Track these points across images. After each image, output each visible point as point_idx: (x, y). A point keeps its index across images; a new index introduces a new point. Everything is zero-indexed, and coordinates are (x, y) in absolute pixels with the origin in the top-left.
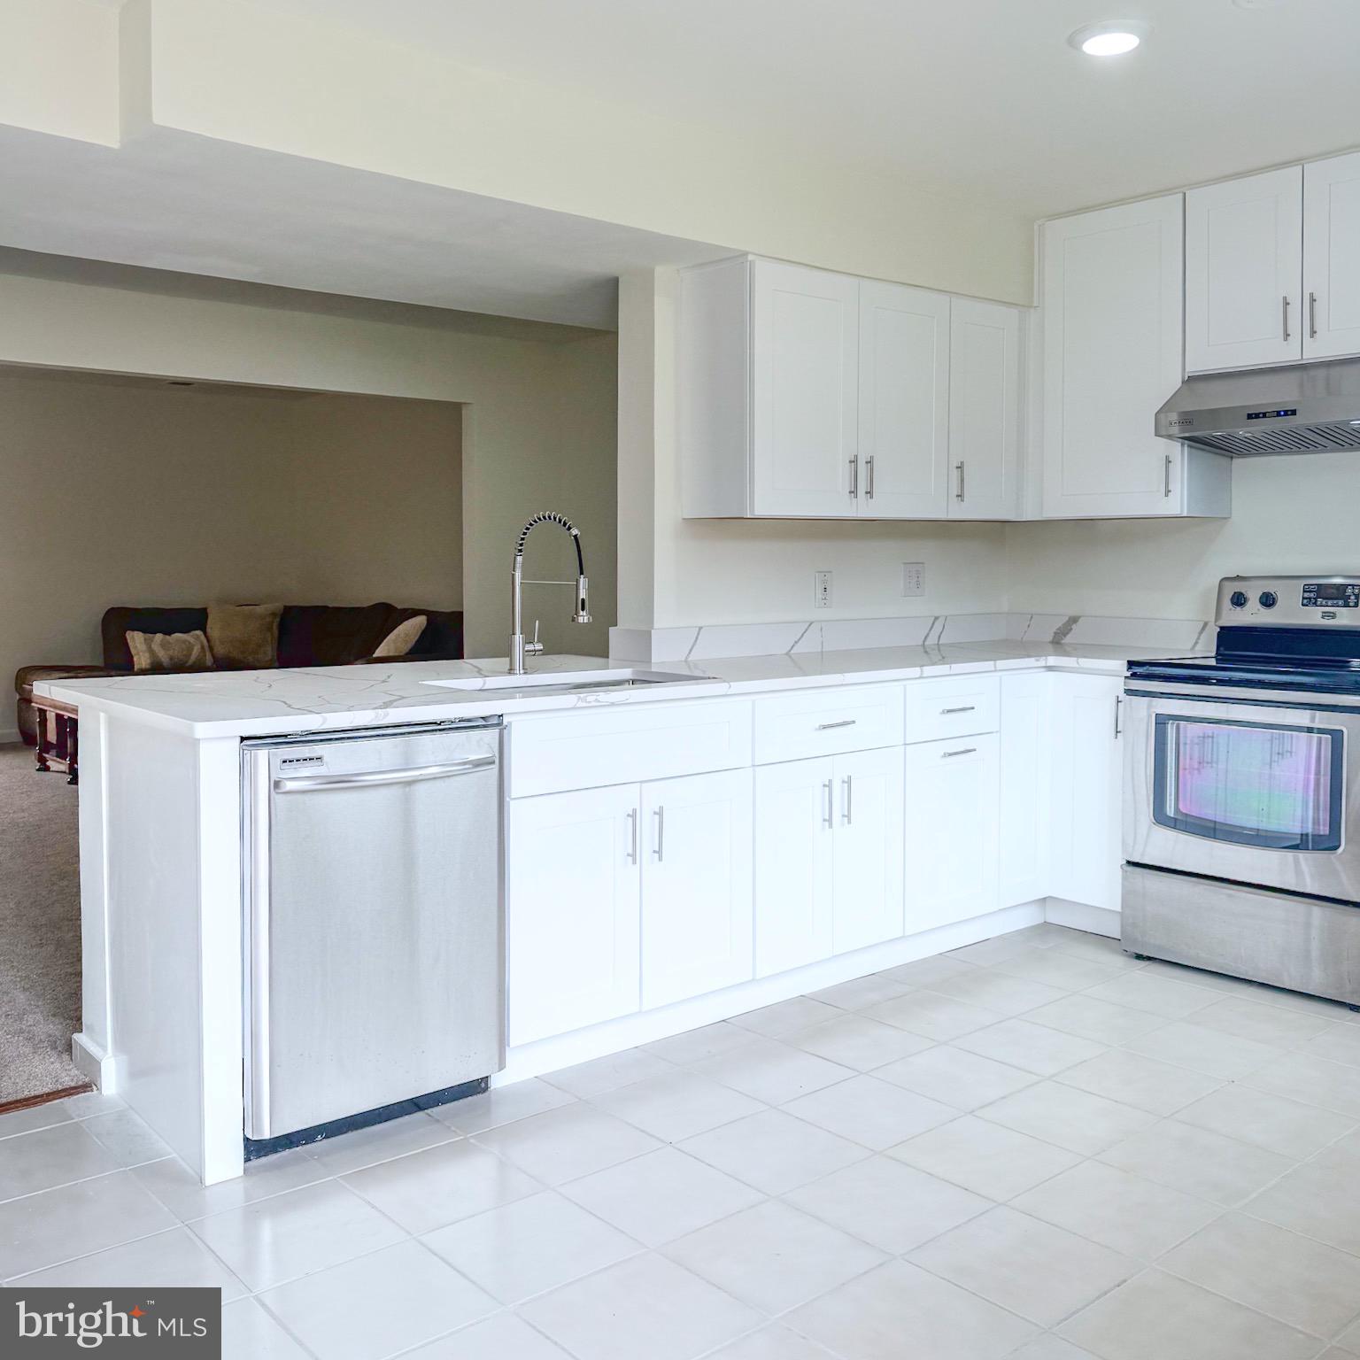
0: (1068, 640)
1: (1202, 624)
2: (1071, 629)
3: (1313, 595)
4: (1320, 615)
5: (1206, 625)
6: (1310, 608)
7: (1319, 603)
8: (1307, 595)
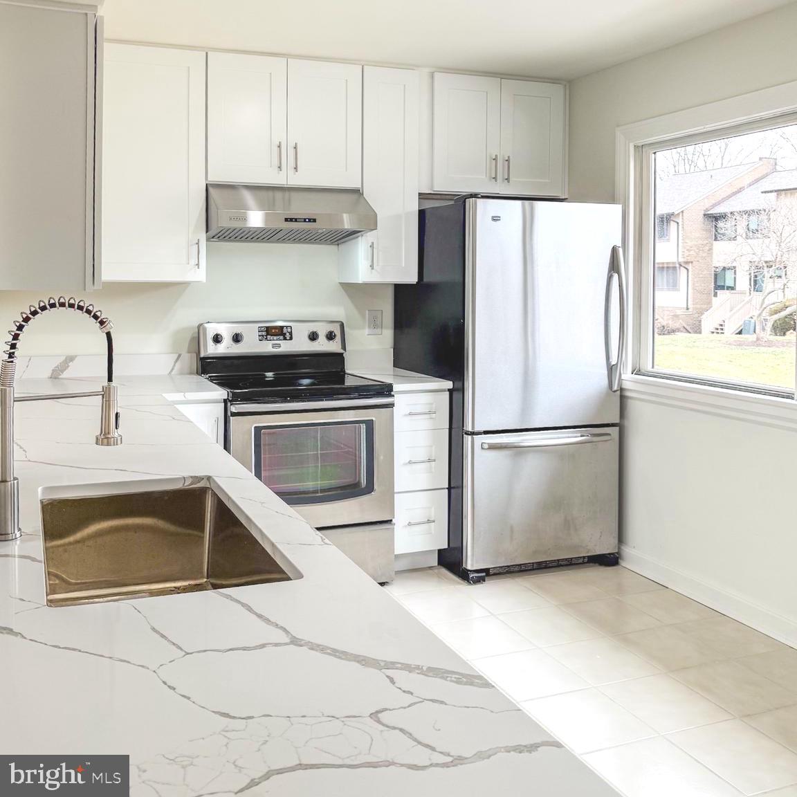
0: (65, 375)
1: (176, 356)
2: (68, 366)
3: (264, 333)
4: (271, 346)
5: (179, 356)
6: (265, 342)
7: (268, 338)
8: (260, 333)
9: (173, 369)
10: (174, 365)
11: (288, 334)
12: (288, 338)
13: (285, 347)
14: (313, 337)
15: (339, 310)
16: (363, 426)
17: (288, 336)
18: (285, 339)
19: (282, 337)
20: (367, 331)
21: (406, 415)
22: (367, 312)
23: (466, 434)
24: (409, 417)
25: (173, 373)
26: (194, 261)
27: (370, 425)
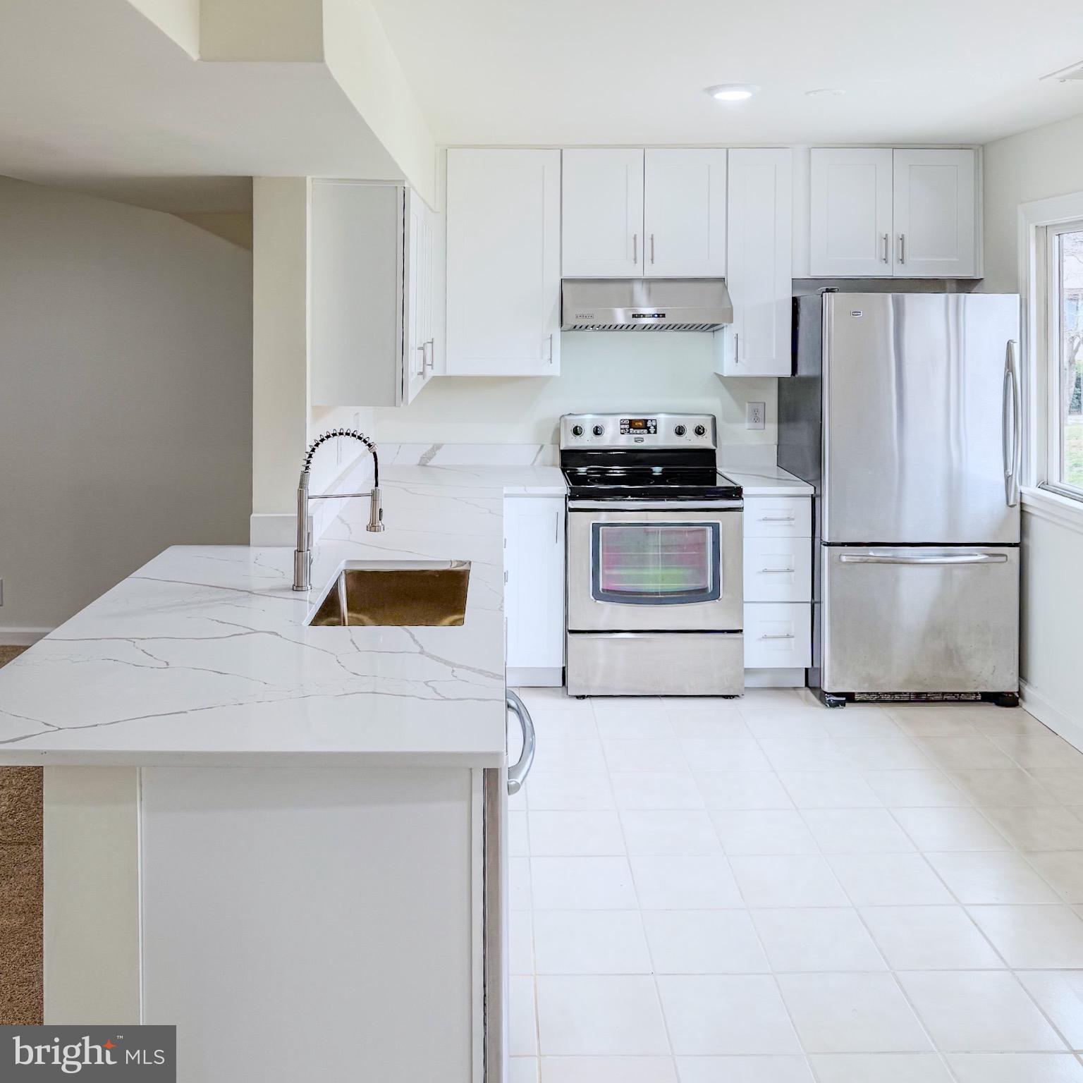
0: (431, 463)
2: (435, 454)
3: (627, 426)
4: (633, 440)
5: (542, 447)
6: (626, 436)
7: (631, 432)
8: (623, 426)
9: (535, 460)
10: (537, 456)
11: (652, 427)
12: (652, 432)
13: (649, 442)
14: (680, 431)
15: (714, 403)
16: (709, 529)
17: (652, 430)
18: (649, 432)
19: (645, 431)
20: (747, 425)
21: (760, 520)
22: (747, 404)
23: (825, 545)
24: (764, 523)
25: (535, 464)
26: (547, 356)
27: (715, 527)
